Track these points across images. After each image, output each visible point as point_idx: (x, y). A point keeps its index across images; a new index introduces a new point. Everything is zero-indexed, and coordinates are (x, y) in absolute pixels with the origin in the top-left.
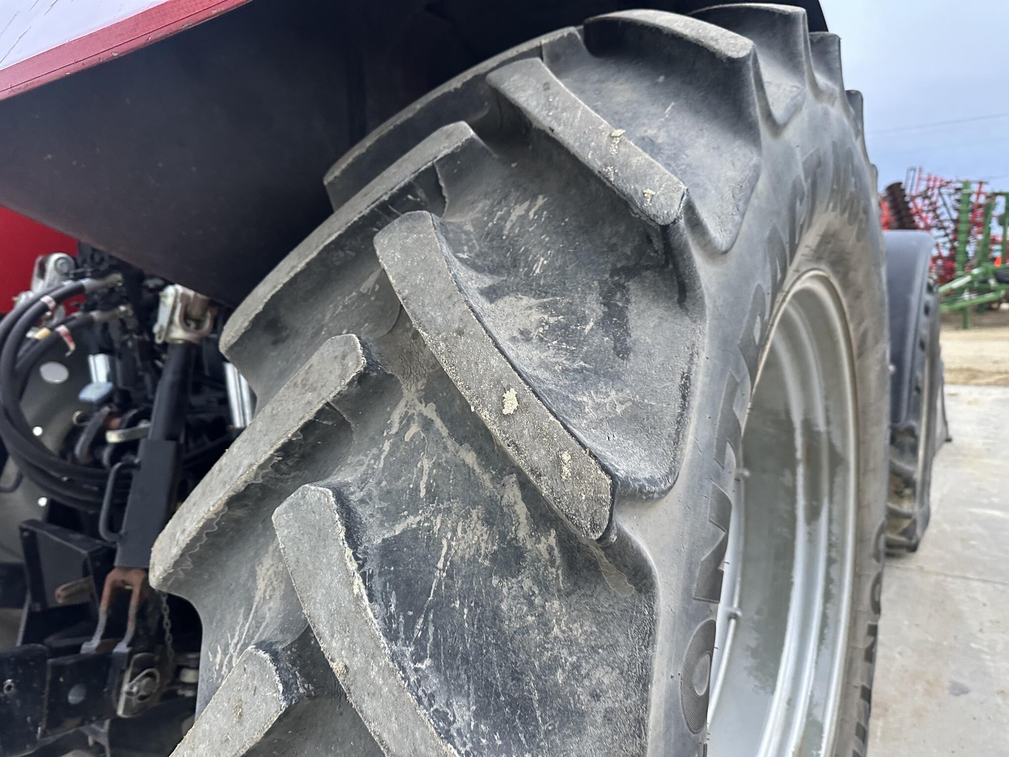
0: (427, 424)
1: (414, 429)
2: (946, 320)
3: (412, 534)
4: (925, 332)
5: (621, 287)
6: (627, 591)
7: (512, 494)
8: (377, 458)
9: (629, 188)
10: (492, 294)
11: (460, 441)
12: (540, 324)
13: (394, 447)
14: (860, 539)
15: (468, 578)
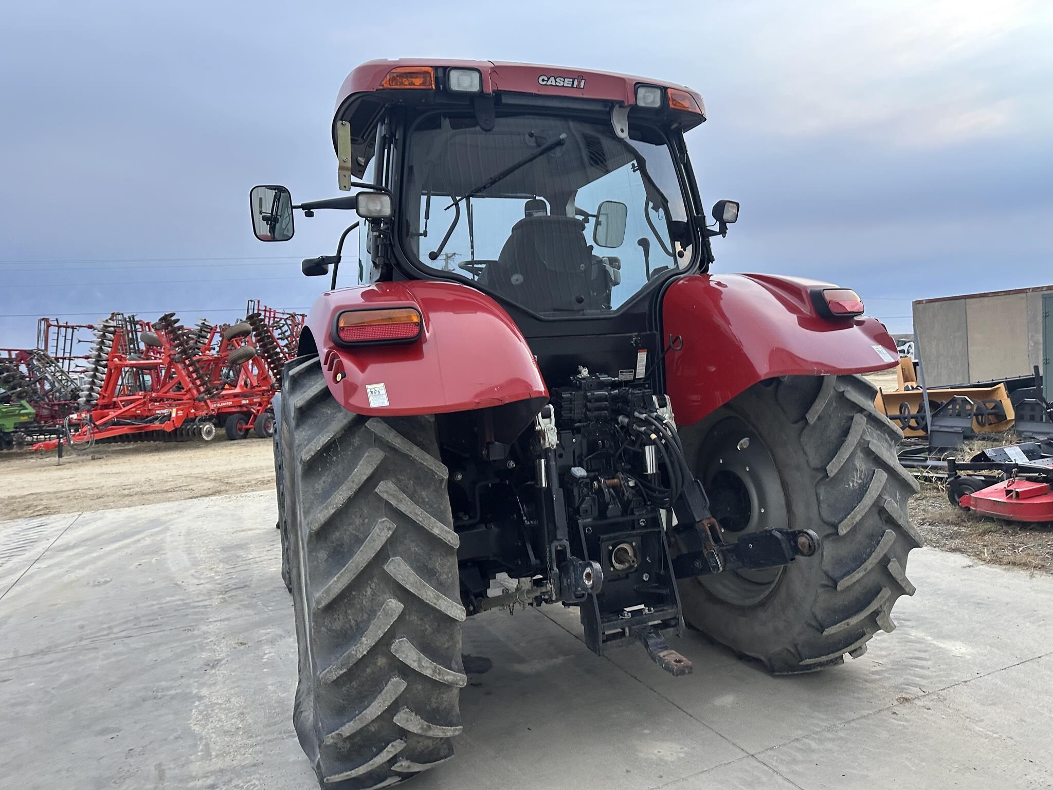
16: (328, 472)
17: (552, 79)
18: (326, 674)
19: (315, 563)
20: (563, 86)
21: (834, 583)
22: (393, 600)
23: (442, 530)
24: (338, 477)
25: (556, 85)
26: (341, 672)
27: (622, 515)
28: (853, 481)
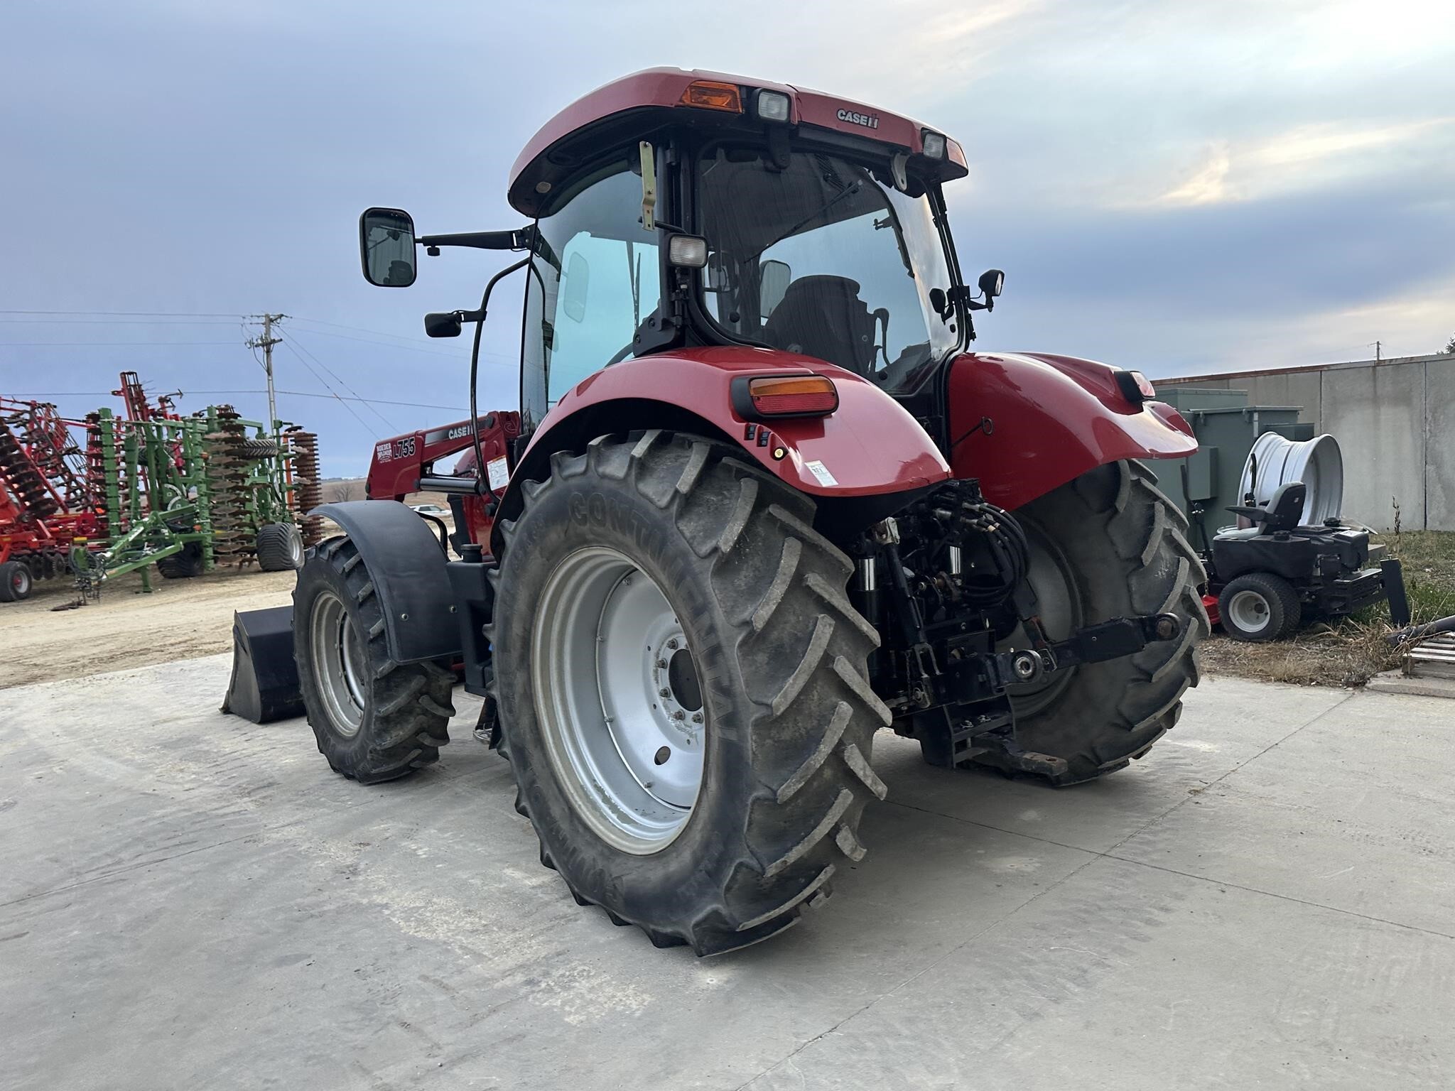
16: (745, 566)
17: (850, 114)
18: (784, 790)
19: (753, 668)
20: (859, 124)
21: (1148, 676)
22: (845, 703)
24: (759, 571)
25: (853, 122)
26: (800, 786)
27: (946, 619)
28: (1161, 571)
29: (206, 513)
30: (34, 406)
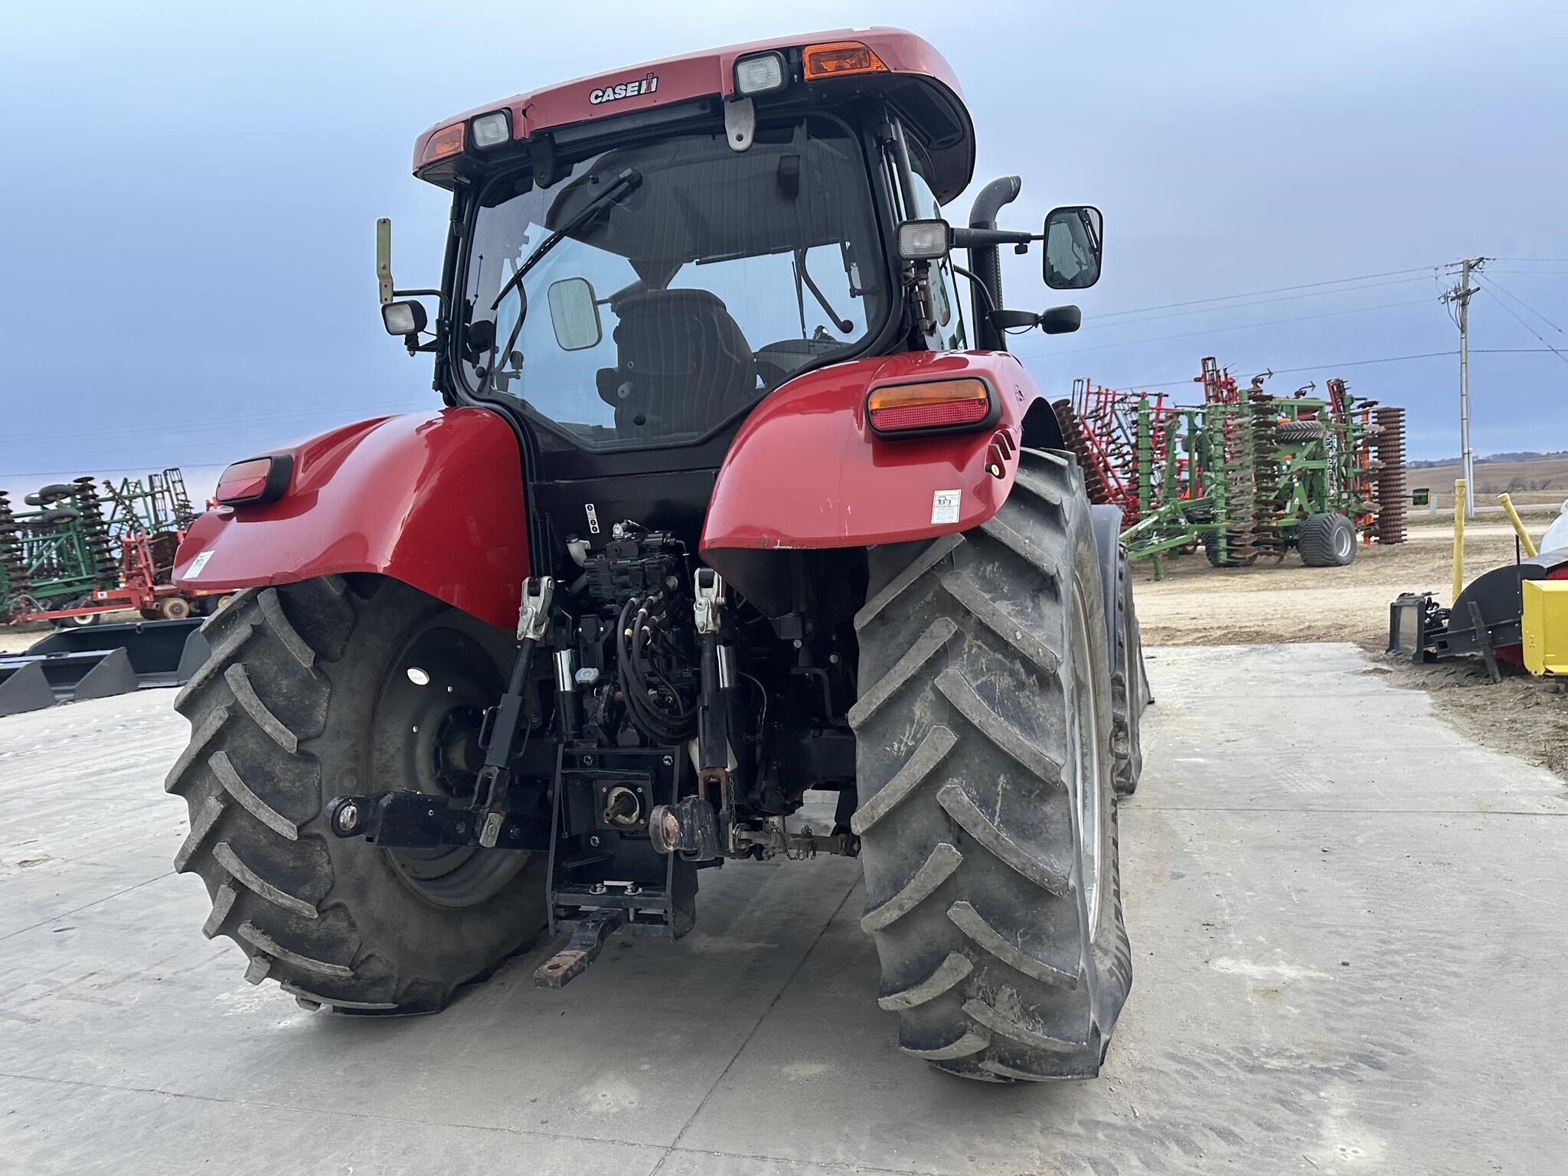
0: (980, 647)
1: (974, 650)
2: (1134, 568)
3: (985, 683)
4: (1121, 595)
5: (1038, 597)
6: (1057, 694)
7: (1018, 666)
8: (963, 660)
9: (1038, 563)
10: (993, 600)
11: (995, 651)
12: (1013, 610)
13: (968, 658)
14: (1100, 741)
15: (1008, 693)
17: (609, 91)
20: (625, 97)
23: (276, 728)
25: (615, 99)
29: (1222, 503)
30: (1143, 396)
